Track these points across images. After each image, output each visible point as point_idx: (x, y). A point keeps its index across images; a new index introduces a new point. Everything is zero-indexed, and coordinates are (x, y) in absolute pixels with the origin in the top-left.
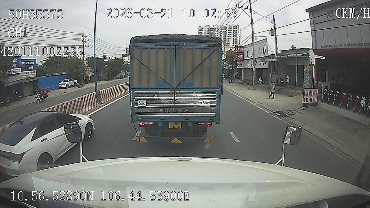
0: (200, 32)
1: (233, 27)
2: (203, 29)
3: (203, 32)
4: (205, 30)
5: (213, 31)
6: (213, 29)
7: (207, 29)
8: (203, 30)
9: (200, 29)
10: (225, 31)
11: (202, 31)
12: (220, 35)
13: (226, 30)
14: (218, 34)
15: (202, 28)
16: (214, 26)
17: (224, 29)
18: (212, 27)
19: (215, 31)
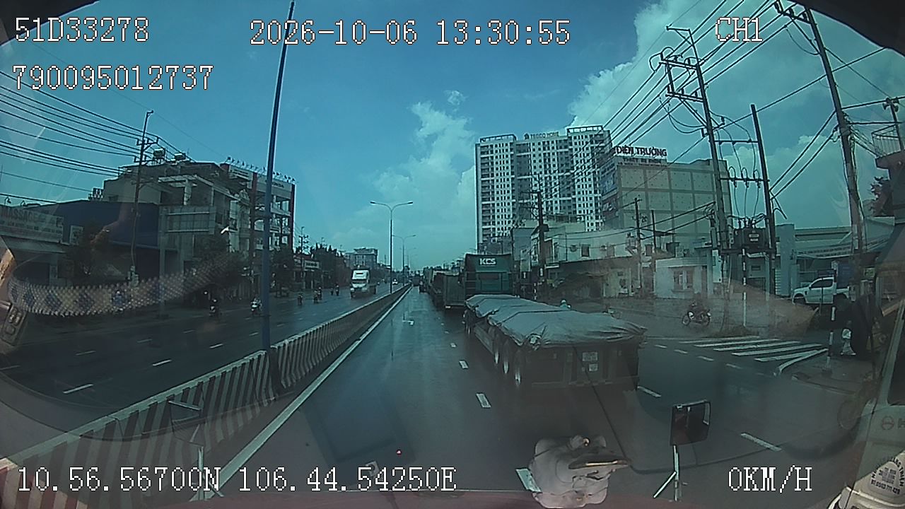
0: (483, 156)
1: (591, 136)
2: (492, 146)
3: (492, 157)
4: (498, 149)
5: (524, 151)
6: (524, 144)
7: (505, 148)
8: (492, 152)
9: (482, 147)
10: (566, 152)
11: (490, 155)
12: (548, 167)
13: (570, 147)
14: (540, 161)
15: (489, 145)
16: (527, 137)
17: (563, 144)
18: (521, 139)
19: (532, 153)
